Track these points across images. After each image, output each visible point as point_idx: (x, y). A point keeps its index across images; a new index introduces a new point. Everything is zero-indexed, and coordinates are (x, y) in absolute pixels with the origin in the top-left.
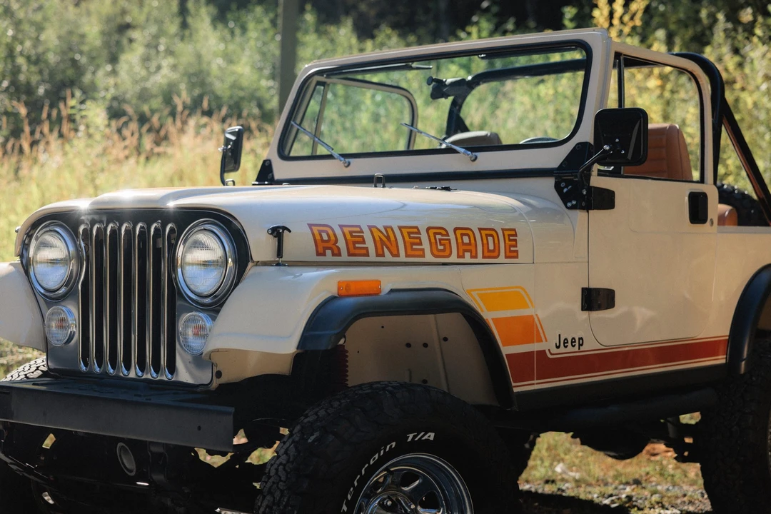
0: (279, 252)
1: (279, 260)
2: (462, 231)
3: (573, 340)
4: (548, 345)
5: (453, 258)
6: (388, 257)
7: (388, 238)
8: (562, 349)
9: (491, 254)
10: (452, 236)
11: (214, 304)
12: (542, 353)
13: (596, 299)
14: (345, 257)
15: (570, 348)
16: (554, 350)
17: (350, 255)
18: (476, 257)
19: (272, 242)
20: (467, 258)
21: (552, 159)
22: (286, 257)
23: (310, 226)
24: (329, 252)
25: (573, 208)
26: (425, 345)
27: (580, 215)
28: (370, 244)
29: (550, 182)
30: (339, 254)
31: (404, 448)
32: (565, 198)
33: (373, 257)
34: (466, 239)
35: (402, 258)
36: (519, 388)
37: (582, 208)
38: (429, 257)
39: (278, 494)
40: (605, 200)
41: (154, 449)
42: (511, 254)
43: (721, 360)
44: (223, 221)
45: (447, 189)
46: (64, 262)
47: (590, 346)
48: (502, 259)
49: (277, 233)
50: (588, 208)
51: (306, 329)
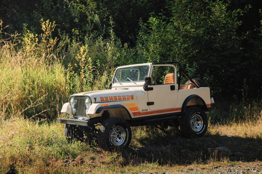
0: (95, 101)
3: (145, 110)
4: (140, 111)
6: (112, 101)
7: (112, 98)
8: (143, 111)
9: (128, 99)
10: (122, 97)
12: (139, 112)
15: (145, 111)
16: (141, 111)
17: (106, 101)
18: (126, 99)
19: (95, 100)
20: (124, 100)
22: (96, 102)
23: (100, 97)
24: (103, 101)
25: (145, 91)
28: (109, 99)
29: (143, 87)
30: (104, 101)
33: (109, 101)
34: (124, 97)
35: (114, 101)
36: (133, 117)
38: (118, 100)
42: (132, 99)
43: (180, 111)
44: (88, 97)
47: (149, 110)
48: (130, 99)
49: (95, 99)
50: (148, 91)
51: (96, 111)
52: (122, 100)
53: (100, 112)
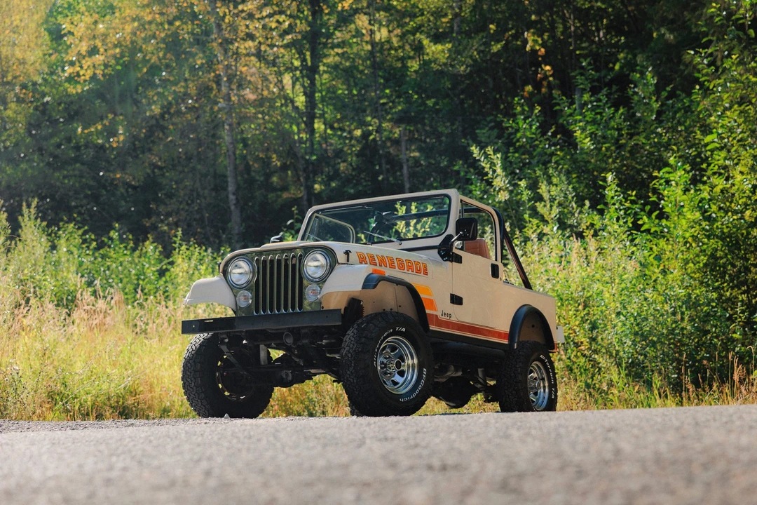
0: (348, 261)
1: (348, 263)
2: (408, 261)
3: (447, 315)
4: (439, 313)
6: (383, 267)
8: (444, 317)
9: (418, 271)
10: (405, 262)
11: (322, 281)
12: (437, 316)
13: (456, 300)
15: (446, 317)
16: (441, 316)
19: (345, 256)
20: (410, 272)
21: (437, 241)
22: (350, 262)
23: (357, 252)
25: (446, 260)
26: (391, 309)
27: (448, 263)
29: (437, 250)
30: (367, 264)
31: (395, 334)
32: (442, 257)
33: (379, 266)
34: (410, 264)
36: (432, 328)
37: (449, 261)
39: (351, 346)
40: (458, 259)
41: (303, 331)
42: (426, 273)
43: (506, 342)
44: (324, 250)
46: (246, 273)
47: (453, 319)
48: (422, 274)
49: (348, 253)
50: (452, 261)
51: (364, 282)
52: (406, 271)
53: (375, 287)
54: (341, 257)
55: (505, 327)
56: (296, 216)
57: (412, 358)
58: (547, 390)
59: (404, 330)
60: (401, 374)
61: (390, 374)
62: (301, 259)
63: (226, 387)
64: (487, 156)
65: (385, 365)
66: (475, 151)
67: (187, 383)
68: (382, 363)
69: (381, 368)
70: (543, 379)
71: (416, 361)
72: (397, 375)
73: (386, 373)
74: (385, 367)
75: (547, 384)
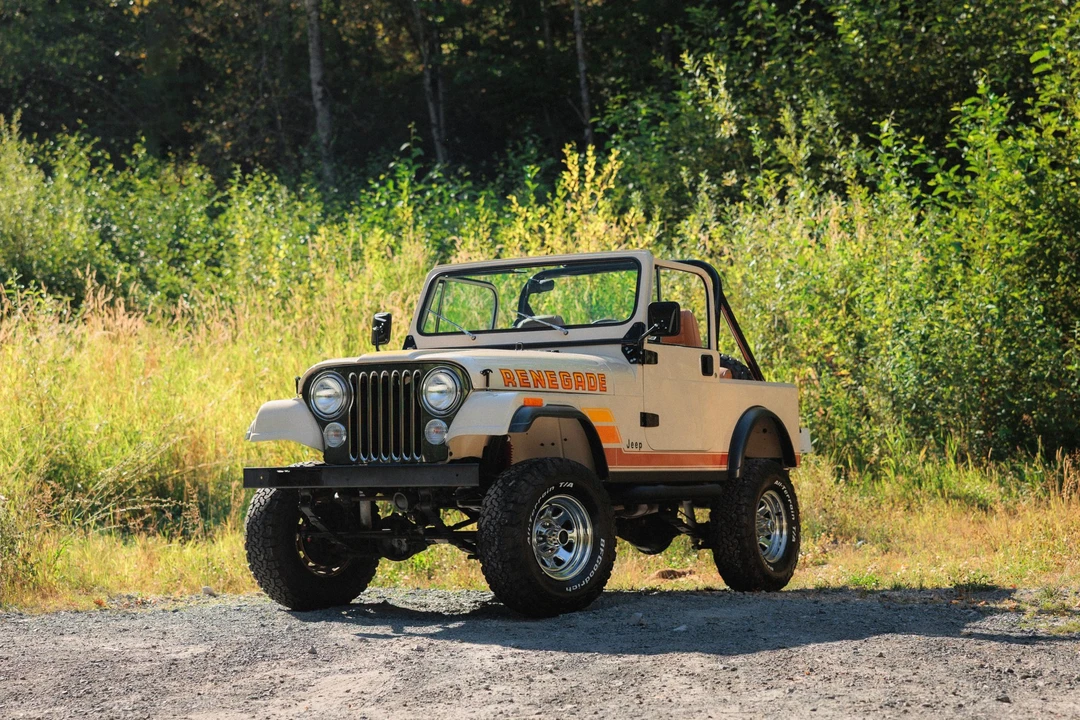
0: (487, 385)
1: (487, 388)
2: (577, 374)
3: (636, 444)
4: (623, 445)
5: (573, 390)
6: (540, 388)
8: (630, 449)
9: (592, 388)
10: (572, 377)
12: (620, 450)
13: (648, 420)
14: (518, 387)
15: (634, 449)
16: (626, 449)
19: (483, 378)
20: (580, 390)
21: (620, 332)
22: (491, 387)
25: (634, 363)
26: (553, 444)
27: (638, 367)
28: (530, 380)
29: (619, 348)
30: (516, 386)
31: (559, 491)
32: (629, 357)
33: (533, 388)
34: (579, 379)
35: (547, 389)
36: (612, 469)
37: (640, 363)
39: (494, 514)
40: (652, 358)
41: (422, 493)
42: (604, 389)
43: (724, 468)
44: (452, 367)
45: (557, 351)
46: (336, 396)
47: (645, 449)
48: (598, 391)
49: (486, 373)
50: (643, 363)
51: (512, 422)
53: (527, 427)
54: (477, 380)
55: (722, 446)
56: (413, 138)
57: (585, 527)
58: (785, 532)
59: (571, 485)
60: (569, 548)
61: (552, 550)
62: (418, 380)
63: (310, 555)
64: (704, 69)
65: (545, 537)
66: (686, 61)
67: (253, 555)
68: (540, 534)
69: (539, 542)
70: (779, 514)
71: (589, 531)
72: (562, 550)
73: (545, 549)
74: (545, 540)
75: (785, 524)
